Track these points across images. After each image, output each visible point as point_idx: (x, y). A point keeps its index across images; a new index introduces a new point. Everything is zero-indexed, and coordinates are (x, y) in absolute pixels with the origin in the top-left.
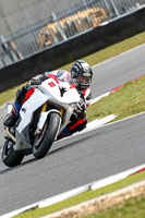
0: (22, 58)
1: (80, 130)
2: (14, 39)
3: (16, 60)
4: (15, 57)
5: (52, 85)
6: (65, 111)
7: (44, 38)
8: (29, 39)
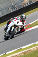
0: (18, 9)
1: (23, 32)
2: (15, 4)
3: (16, 10)
4: (16, 9)
5: (15, 21)
6: (18, 27)
7: (23, 4)
8: (19, 4)
